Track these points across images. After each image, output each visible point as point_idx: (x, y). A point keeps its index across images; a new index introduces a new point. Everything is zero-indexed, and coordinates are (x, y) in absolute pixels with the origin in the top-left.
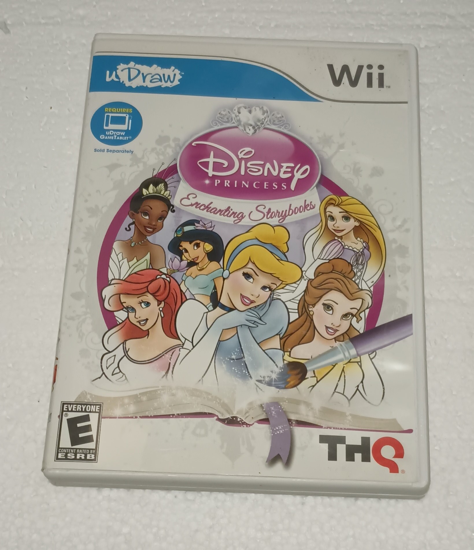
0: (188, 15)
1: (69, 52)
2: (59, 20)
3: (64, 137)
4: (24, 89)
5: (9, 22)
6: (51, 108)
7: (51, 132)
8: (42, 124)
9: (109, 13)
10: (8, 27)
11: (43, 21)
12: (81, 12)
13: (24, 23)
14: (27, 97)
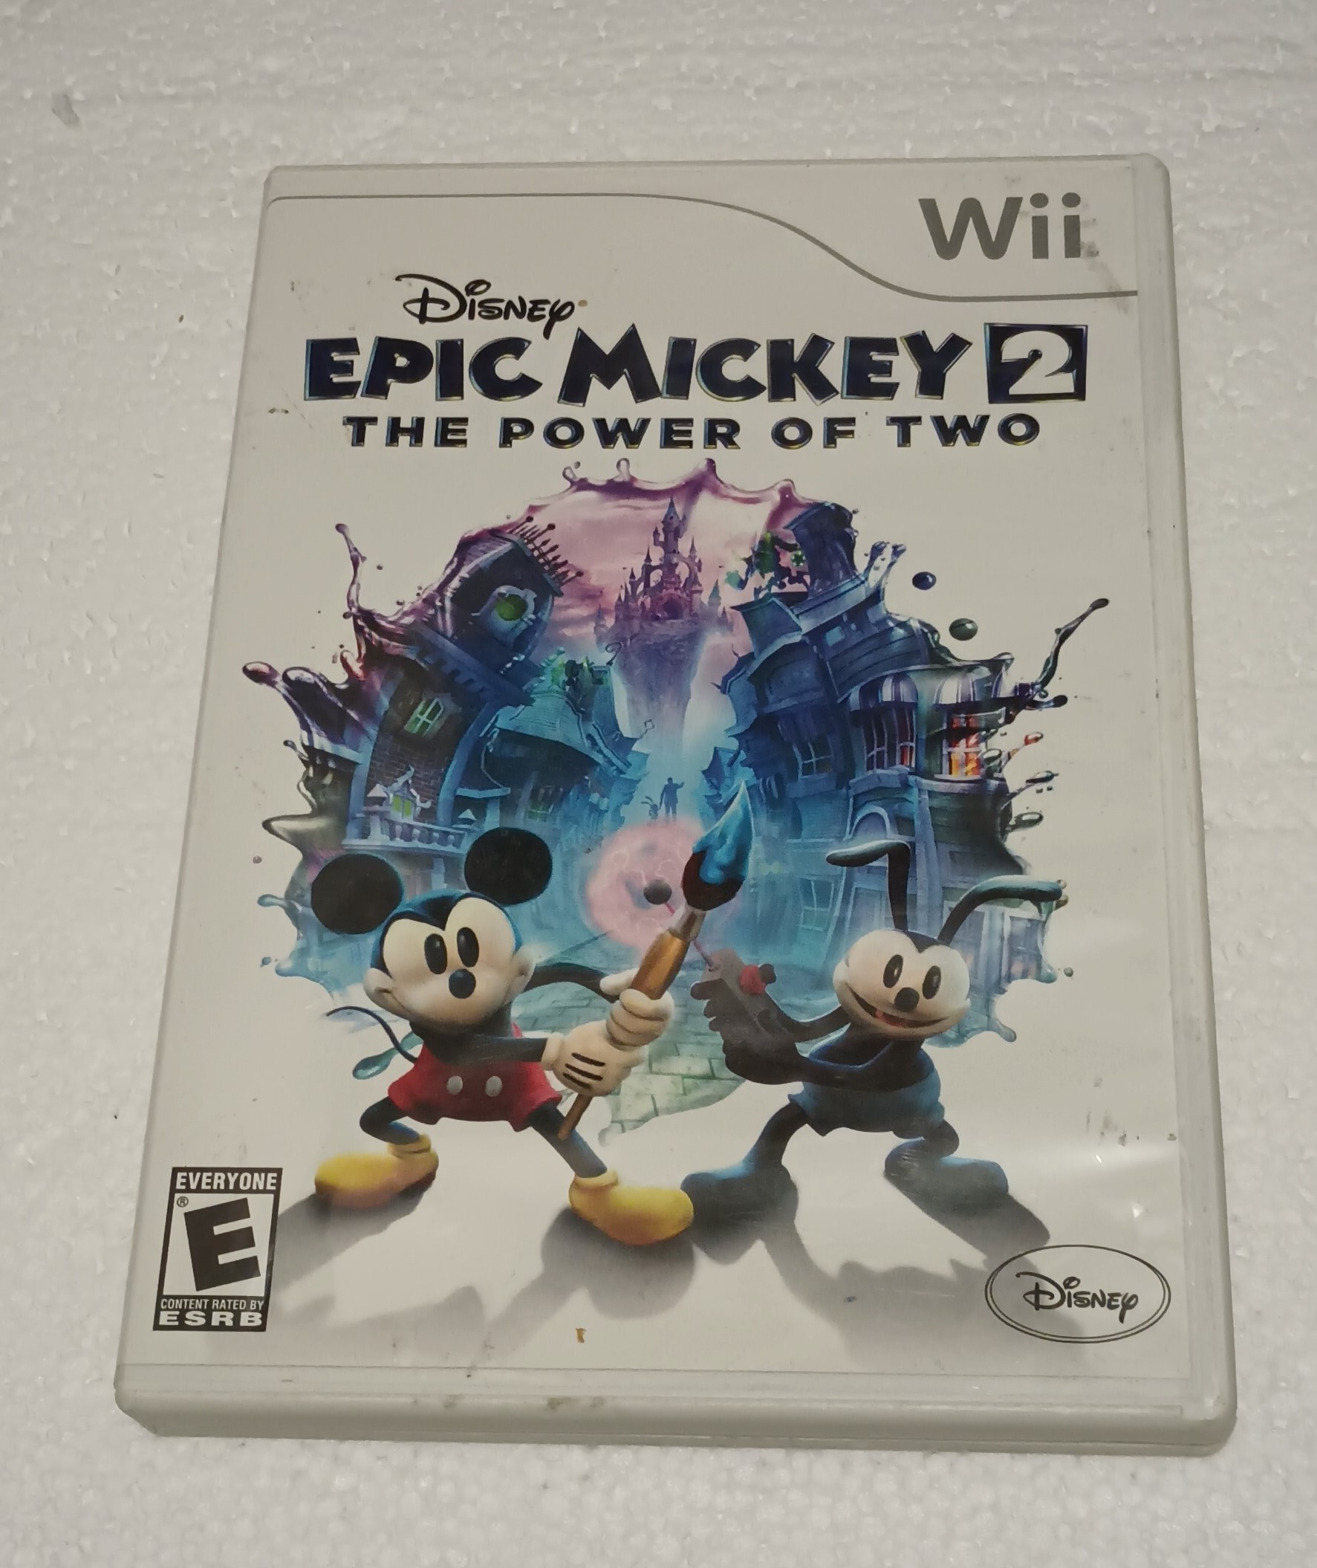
0: (561, 64)
1: (234, 171)
2: (212, 86)
3: (212, 395)
4: (109, 269)
5: (78, 96)
6: (181, 319)
7: (178, 382)
8: (155, 363)
9: (347, 65)
10: (75, 109)
11: (169, 91)
12: (271, 64)
13: (117, 97)
14: (117, 292)
